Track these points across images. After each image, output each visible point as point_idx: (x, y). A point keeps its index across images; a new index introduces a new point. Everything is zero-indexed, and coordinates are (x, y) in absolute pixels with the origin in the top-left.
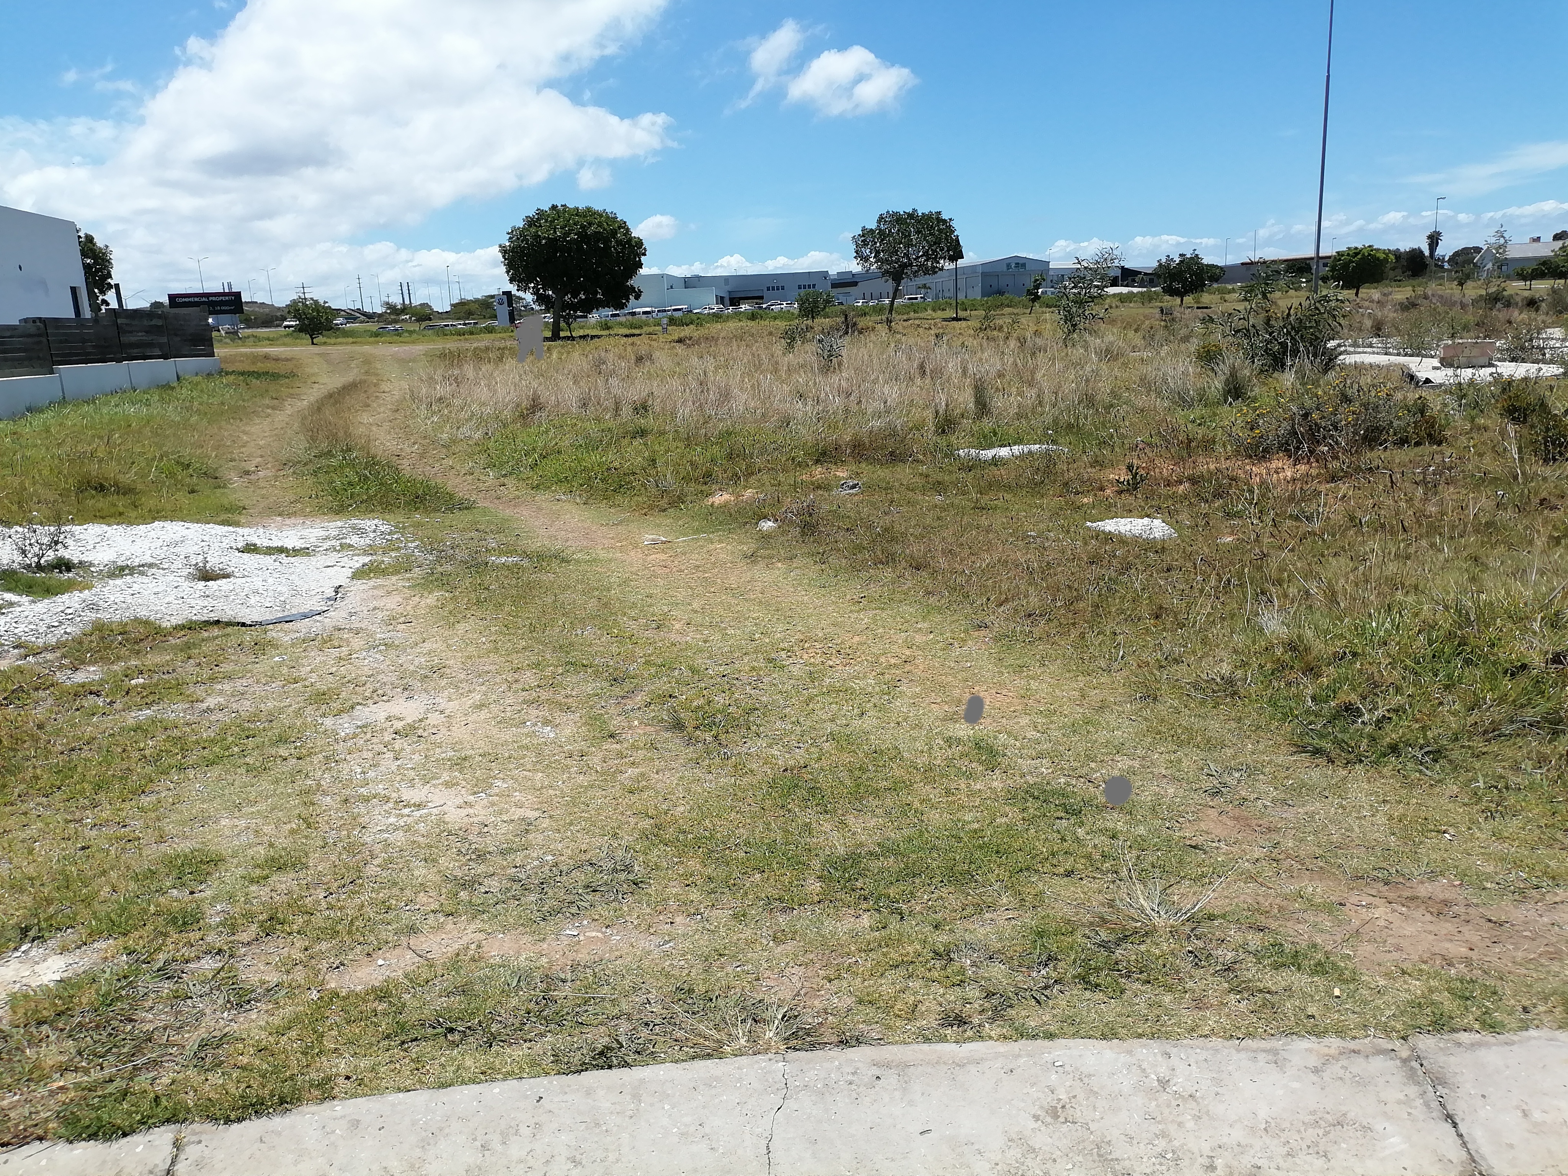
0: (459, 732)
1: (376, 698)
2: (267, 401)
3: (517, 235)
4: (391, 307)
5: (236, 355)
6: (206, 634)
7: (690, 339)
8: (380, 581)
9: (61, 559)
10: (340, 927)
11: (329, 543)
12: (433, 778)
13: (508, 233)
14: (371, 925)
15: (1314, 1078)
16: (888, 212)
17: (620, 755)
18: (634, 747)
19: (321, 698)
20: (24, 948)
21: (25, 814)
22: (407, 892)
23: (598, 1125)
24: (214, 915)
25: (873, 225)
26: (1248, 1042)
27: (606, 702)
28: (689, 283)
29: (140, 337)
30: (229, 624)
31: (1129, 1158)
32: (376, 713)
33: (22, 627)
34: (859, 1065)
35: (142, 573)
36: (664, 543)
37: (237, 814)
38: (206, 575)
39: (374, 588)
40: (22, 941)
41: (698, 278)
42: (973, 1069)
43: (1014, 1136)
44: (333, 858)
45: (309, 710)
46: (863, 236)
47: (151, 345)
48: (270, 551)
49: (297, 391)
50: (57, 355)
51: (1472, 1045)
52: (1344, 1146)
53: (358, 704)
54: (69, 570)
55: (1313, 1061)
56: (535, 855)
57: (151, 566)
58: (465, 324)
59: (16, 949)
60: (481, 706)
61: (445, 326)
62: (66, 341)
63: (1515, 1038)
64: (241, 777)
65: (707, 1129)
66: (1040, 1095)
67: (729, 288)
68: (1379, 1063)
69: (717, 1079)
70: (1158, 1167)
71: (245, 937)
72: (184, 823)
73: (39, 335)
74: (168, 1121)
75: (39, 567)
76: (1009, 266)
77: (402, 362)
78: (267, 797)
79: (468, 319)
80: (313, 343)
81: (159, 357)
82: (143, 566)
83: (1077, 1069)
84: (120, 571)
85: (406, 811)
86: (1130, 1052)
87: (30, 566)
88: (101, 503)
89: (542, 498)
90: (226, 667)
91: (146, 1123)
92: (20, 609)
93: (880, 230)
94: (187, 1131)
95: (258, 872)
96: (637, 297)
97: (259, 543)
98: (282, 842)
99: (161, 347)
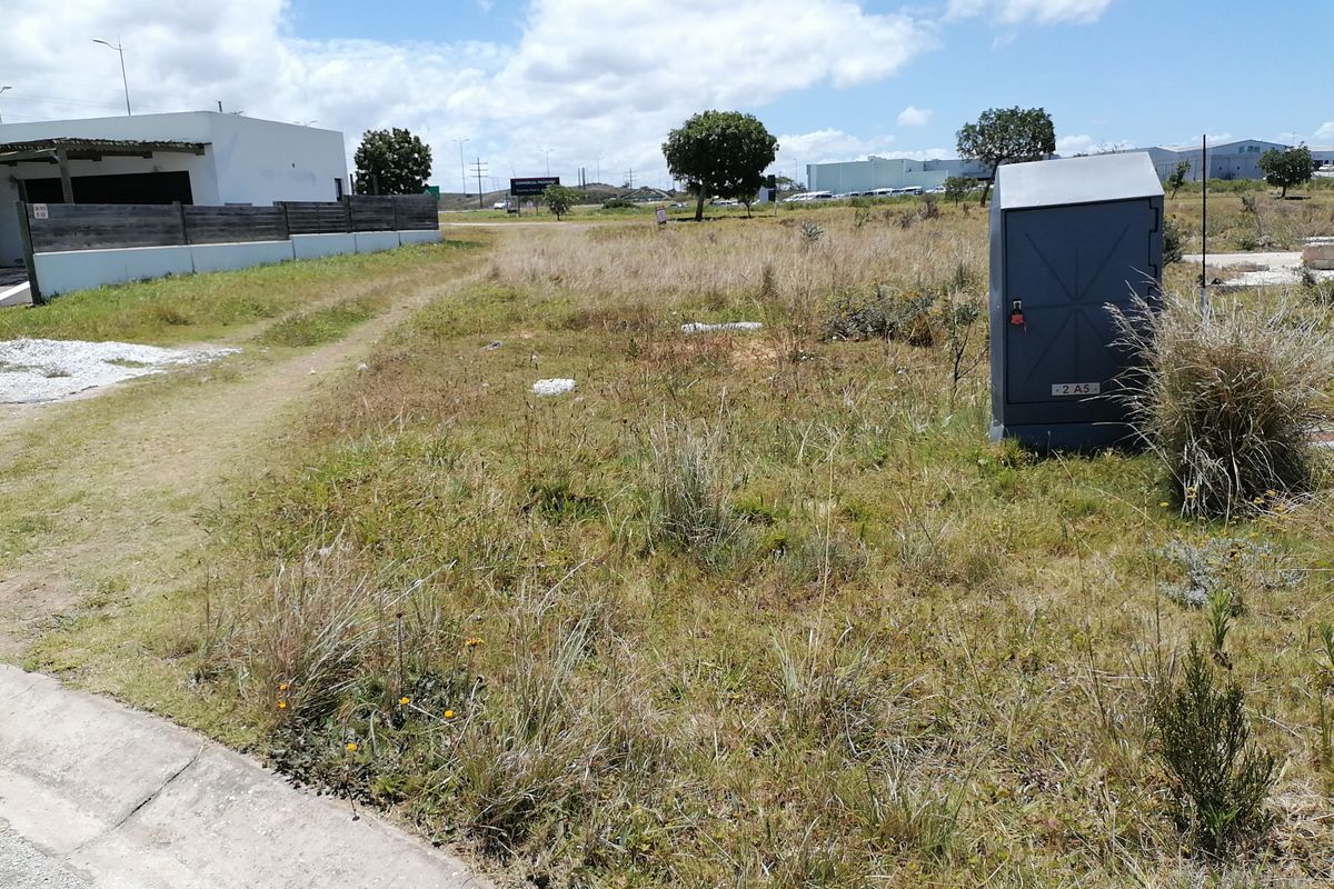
3: (676, 136)
11: (169, 361)
13: (670, 135)
29: (369, 215)
35: (27, 371)
38: (55, 375)
41: (937, 161)
46: (964, 131)
47: (381, 221)
48: (127, 363)
50: (293, 227)
62: (303, 218)
73: (280, 214)
76: (1241, 149)
81: (385, 230)
93: (981, 126)
99: (388, 222)
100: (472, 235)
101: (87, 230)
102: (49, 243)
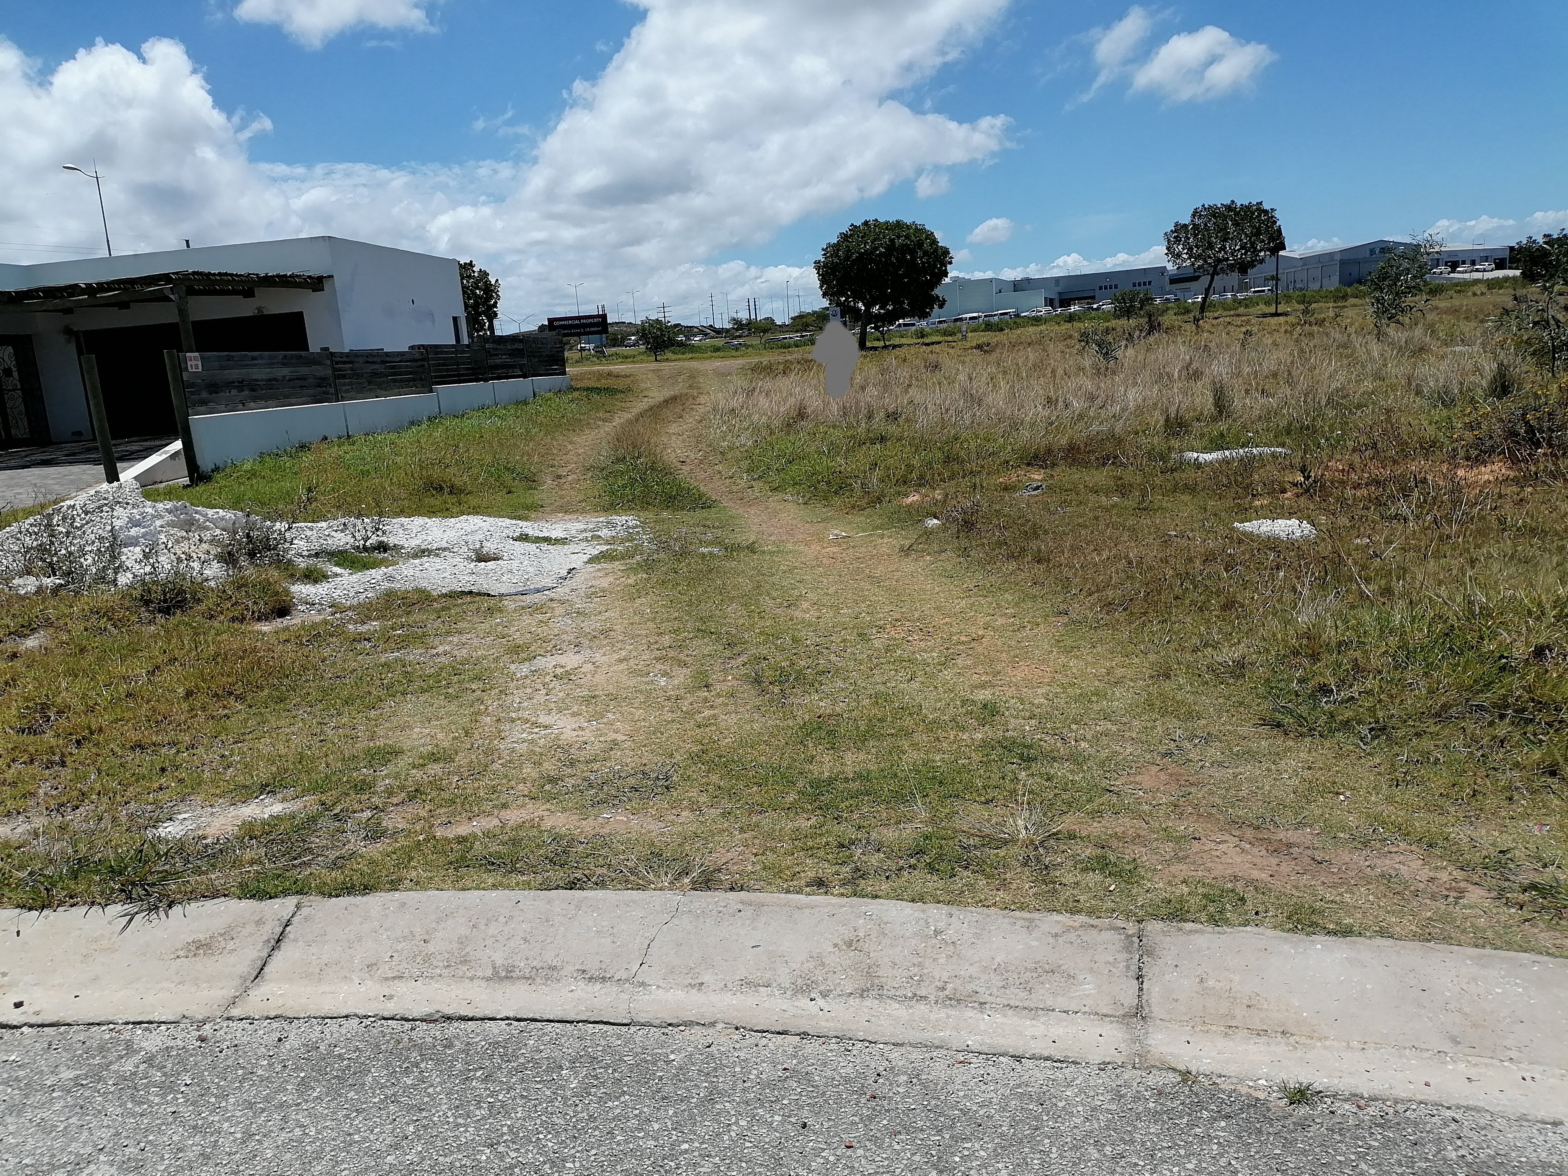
0: (600, 678)
1: (554, 652)
2: (601, 414)
3: (832, 250)
4: (736, 321)
5: (585, 374)
6: (460, 601)
7: (988, 345)
8: (605, 565)
9: (381, 542)
10: (458, 800)
11: (585, 535)
12: (565, 710)
13: (823, 250)
14: (479, 800)
15: (1051, 940)
16: (1203, 206)
17: (706, 700)
18: (719, 695)
19: (516, 650)
20: (261, 797)
21: (294, 717)
22: (513, 783)
23: (548, 921)
24: (380, 787)
25: (1186, 220)
26: (1017, 914)
27: (715, 661)
28: (1018, 286)
29: (505, 359)
30: (479, 594)
31: (887, 977)
32: (547, 663)
33: (338, 592)
34: (730, 901)
35: (437, 555)
36: (844, 537)
37: (427, 725)
38: (482, 558)
39: (599, 570)
40: (261, 794)
41: (1028, 280)
42: (807, 911)
43: (815, 955)
44: (473, 757)
45: (506, 658)
46: (1176, 231)
47: (513, 367)
48: (537, 540)
49: (628, 405)
50: (436, 377)
51: (1191, 931)
52: (1047, 986)
53: (539, 655)
54: (385, 551)
55: (1057, 929)
56: (609, 765)
57: (444, 549)
58: (802, 336)
59: (257, 798)
60: (621, 661)
61: (784, 338)
62: (444, 365)
63: (1229, 930)
64: (441, 701)
65: (615, 931)
66: (846, 932)
67: (1059, 289)
68: (1108, 935)
69: (634, 902)
70: (905, 984)
71: (395, 800)
72: (390, 729)
73: (423, 360)
74: (297, 892)
75: (365, 549)
76: (1372, 251)
77: (723, 375)
78: (451, 715)
79: (806, 331)
80: (656, 360)
81: (519, 377)
82: (439, 549)
83: (880, 918)
84: (422, 553)
85: (536, 730)
86: (924, 911)
87: (358, 547)
88: (437, 502)
89: (775, 499)
90: (461, 625)
91: (285, 893)
92: (340, 579)
93: (1194, 225)
94: (305, 899)
95: (421, 761)
96: (941, 307)
97: (531, 532)
98: (446, 744)
99: (521, 367)
100: (599, 380)
101: (241, 385)
102: (204, 403)
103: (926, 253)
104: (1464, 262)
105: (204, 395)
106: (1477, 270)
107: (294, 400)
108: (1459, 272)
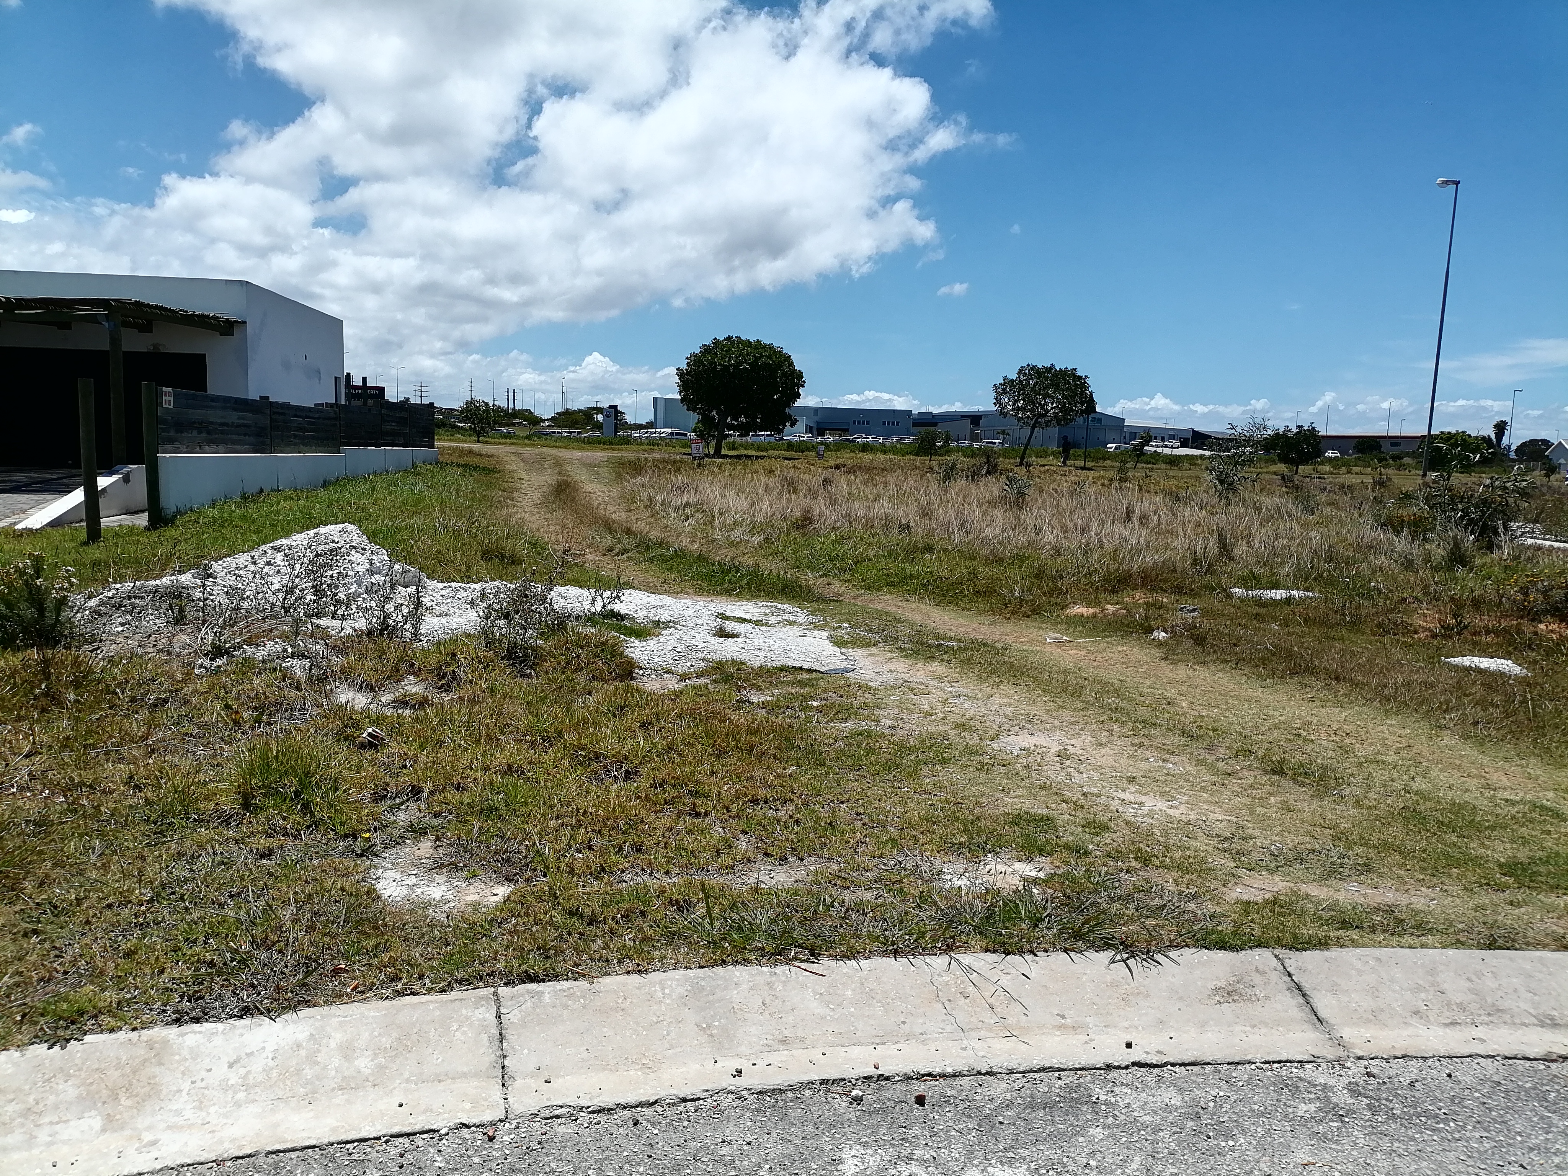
7: (844, 466)
9: (613, 610)
11: (773, 618)
16: (1028, 365)
36: (1067, 641)
38: (722, 634)
46: (1004, 384)
47: (399, 435)
50: (344, 437)
54: (623, 620)
62: (351, 426)
67: (816, 418)
73: (336, 419)
79: (572, 428)
81: (402, 445)
93: (1019, 381)
99: (404, 436)
100: (460, 456)
101: (196, 426)
102: (171, 441)
103: (784, 374)
104: (1156, 438)
105: (172, 433)
106: (1166, 446)
107: (238, 447)
108: (1152, 446)
